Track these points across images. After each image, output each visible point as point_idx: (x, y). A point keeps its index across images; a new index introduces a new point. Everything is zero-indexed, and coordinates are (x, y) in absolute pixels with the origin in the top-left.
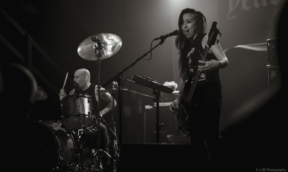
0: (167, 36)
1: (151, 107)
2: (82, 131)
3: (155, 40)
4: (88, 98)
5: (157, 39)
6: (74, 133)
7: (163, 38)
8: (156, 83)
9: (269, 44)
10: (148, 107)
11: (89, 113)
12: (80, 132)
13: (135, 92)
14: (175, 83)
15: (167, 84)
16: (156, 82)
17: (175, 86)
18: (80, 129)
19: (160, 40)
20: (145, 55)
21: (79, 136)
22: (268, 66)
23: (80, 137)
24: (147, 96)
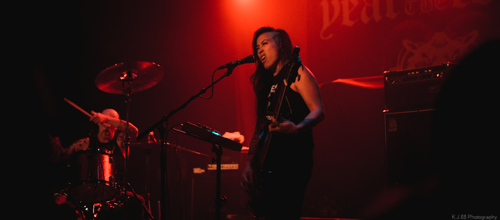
0: (237, 64)
1: (203, 171)
2: (99, 206)
3: (219, 69)
4: (110, 155)
5: (222, 68)
6: (87, 209)
7: (231, 67)
8: (217, 134)
9: (386, 78)
10: (197, 171)
11: (110, 178)
12: (96, 208)
13: (179, 147)
14: (241, 134)
15: (228, 135)
16: (217, 132)
17: (240, 139)
18: (96, 203)
19: (226, 70)
20: (204, 91)
21: (95, 214)
22: (384, 111)
23: (95, 216)
24: (199, 153)
